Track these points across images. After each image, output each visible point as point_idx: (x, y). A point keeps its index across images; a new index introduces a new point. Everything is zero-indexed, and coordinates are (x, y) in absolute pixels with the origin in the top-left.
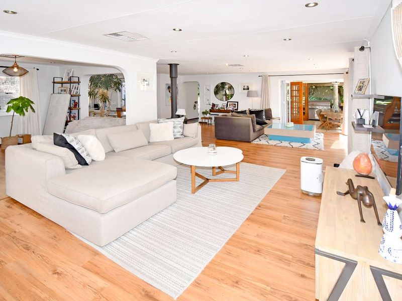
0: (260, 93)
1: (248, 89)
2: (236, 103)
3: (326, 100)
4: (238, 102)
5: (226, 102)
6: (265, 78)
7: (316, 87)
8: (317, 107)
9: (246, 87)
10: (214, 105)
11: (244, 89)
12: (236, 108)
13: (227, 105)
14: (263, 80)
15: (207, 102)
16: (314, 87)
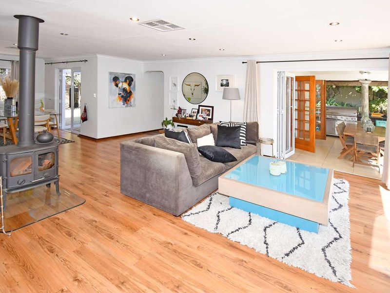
0: (243, 93)
1: (227, 85)
2: (211, 109)
3: (351, 107)
4: (213, 107)
5: (197, 106)
7: (337, 87)
8: (339, 117)
9: (225, 82)
10: (180, 110)
11: (222, 85)
12: (210, 117)
13: (199, 110)
15: (173, 105)
16: (334, 87)
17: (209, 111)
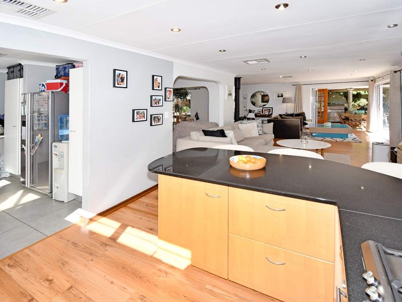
0: (293, 99)
1: (282, 96)
4: (272, 108)
5: (261, 108)
6: (298, 87)
9: (280, 95)
11: (278, 96)
12: (271, 113)
13: (263, 110)
14: (296, 89)
15: (245, 109)
17: (270, 110)
